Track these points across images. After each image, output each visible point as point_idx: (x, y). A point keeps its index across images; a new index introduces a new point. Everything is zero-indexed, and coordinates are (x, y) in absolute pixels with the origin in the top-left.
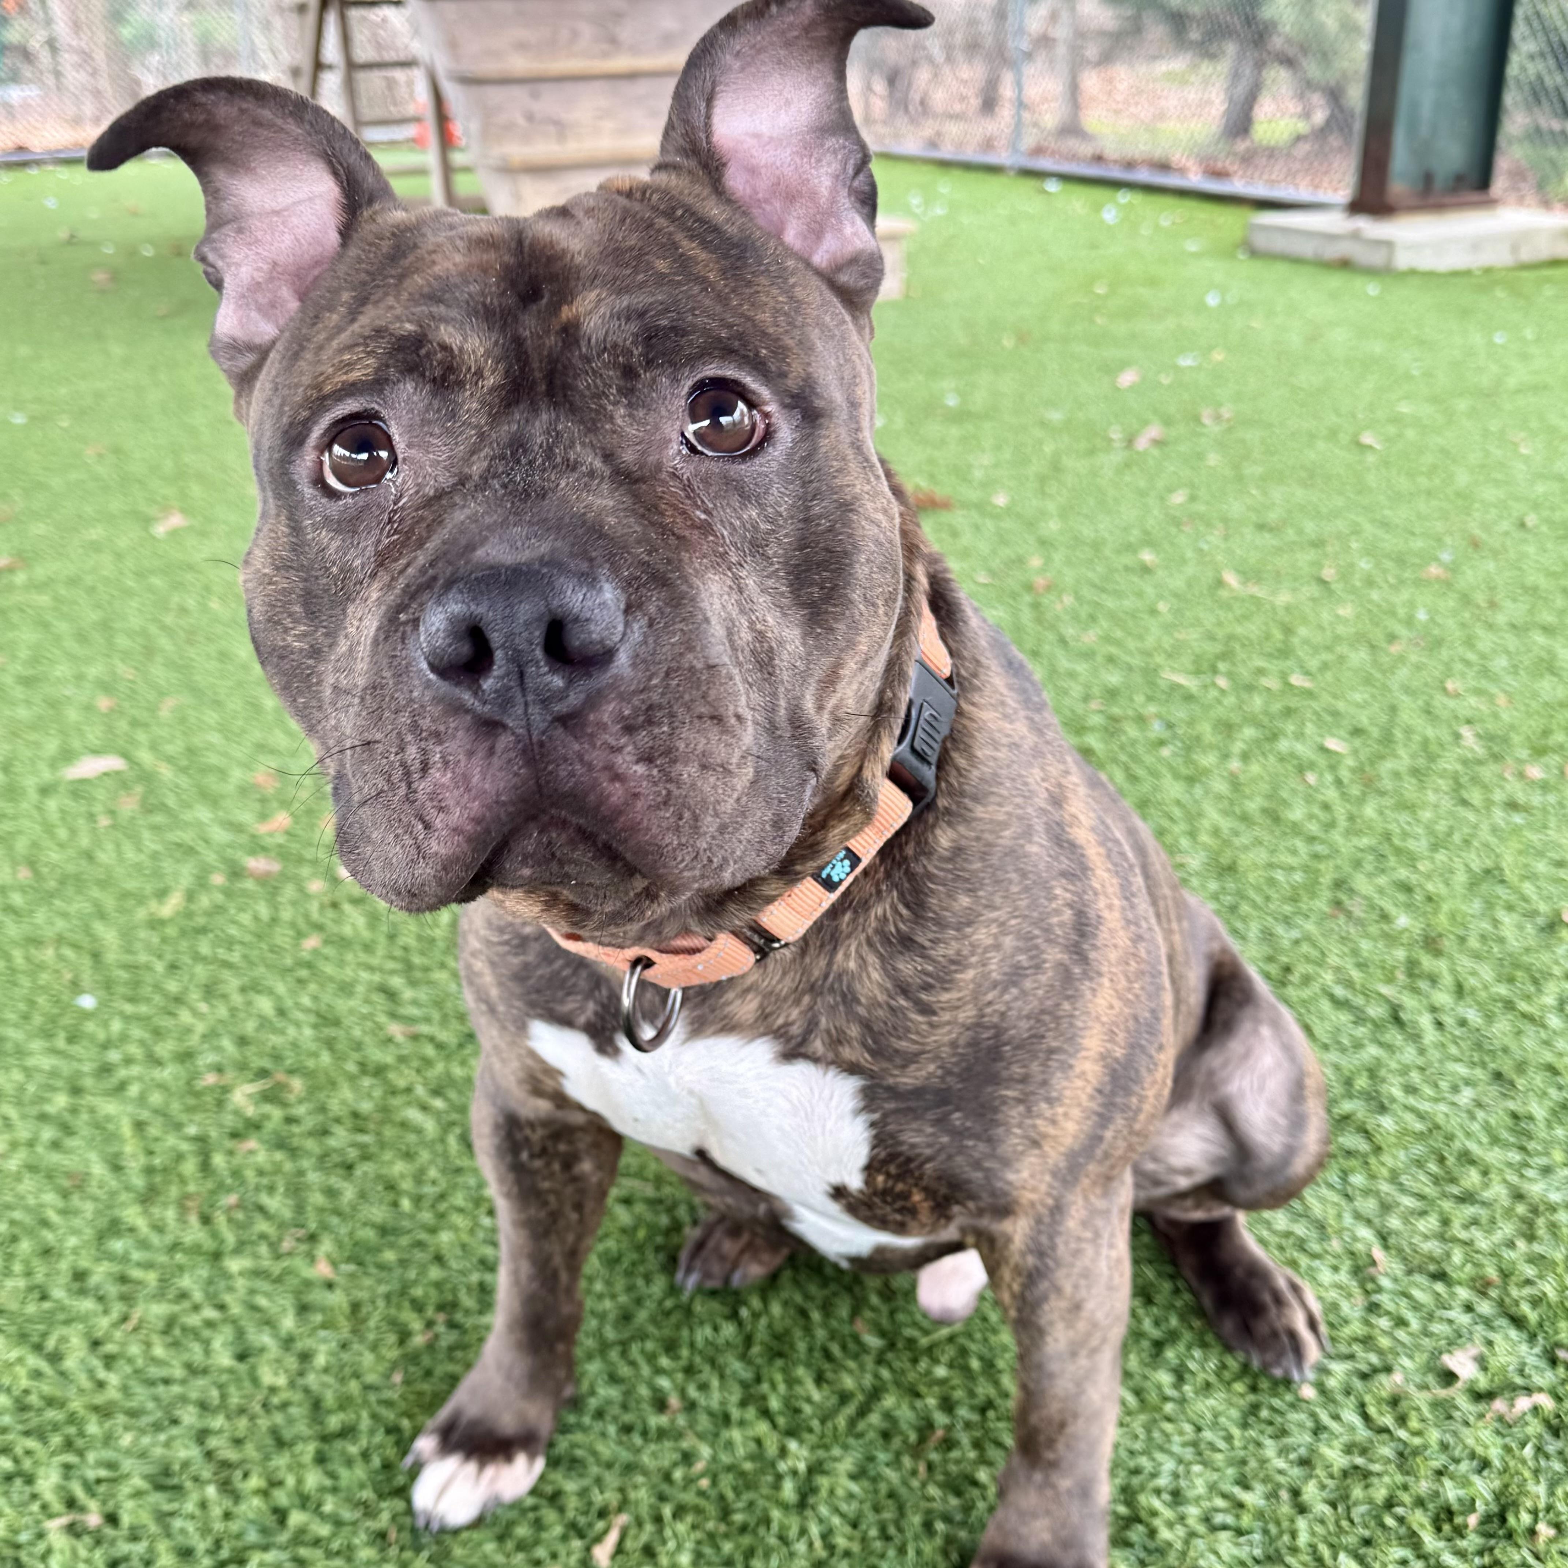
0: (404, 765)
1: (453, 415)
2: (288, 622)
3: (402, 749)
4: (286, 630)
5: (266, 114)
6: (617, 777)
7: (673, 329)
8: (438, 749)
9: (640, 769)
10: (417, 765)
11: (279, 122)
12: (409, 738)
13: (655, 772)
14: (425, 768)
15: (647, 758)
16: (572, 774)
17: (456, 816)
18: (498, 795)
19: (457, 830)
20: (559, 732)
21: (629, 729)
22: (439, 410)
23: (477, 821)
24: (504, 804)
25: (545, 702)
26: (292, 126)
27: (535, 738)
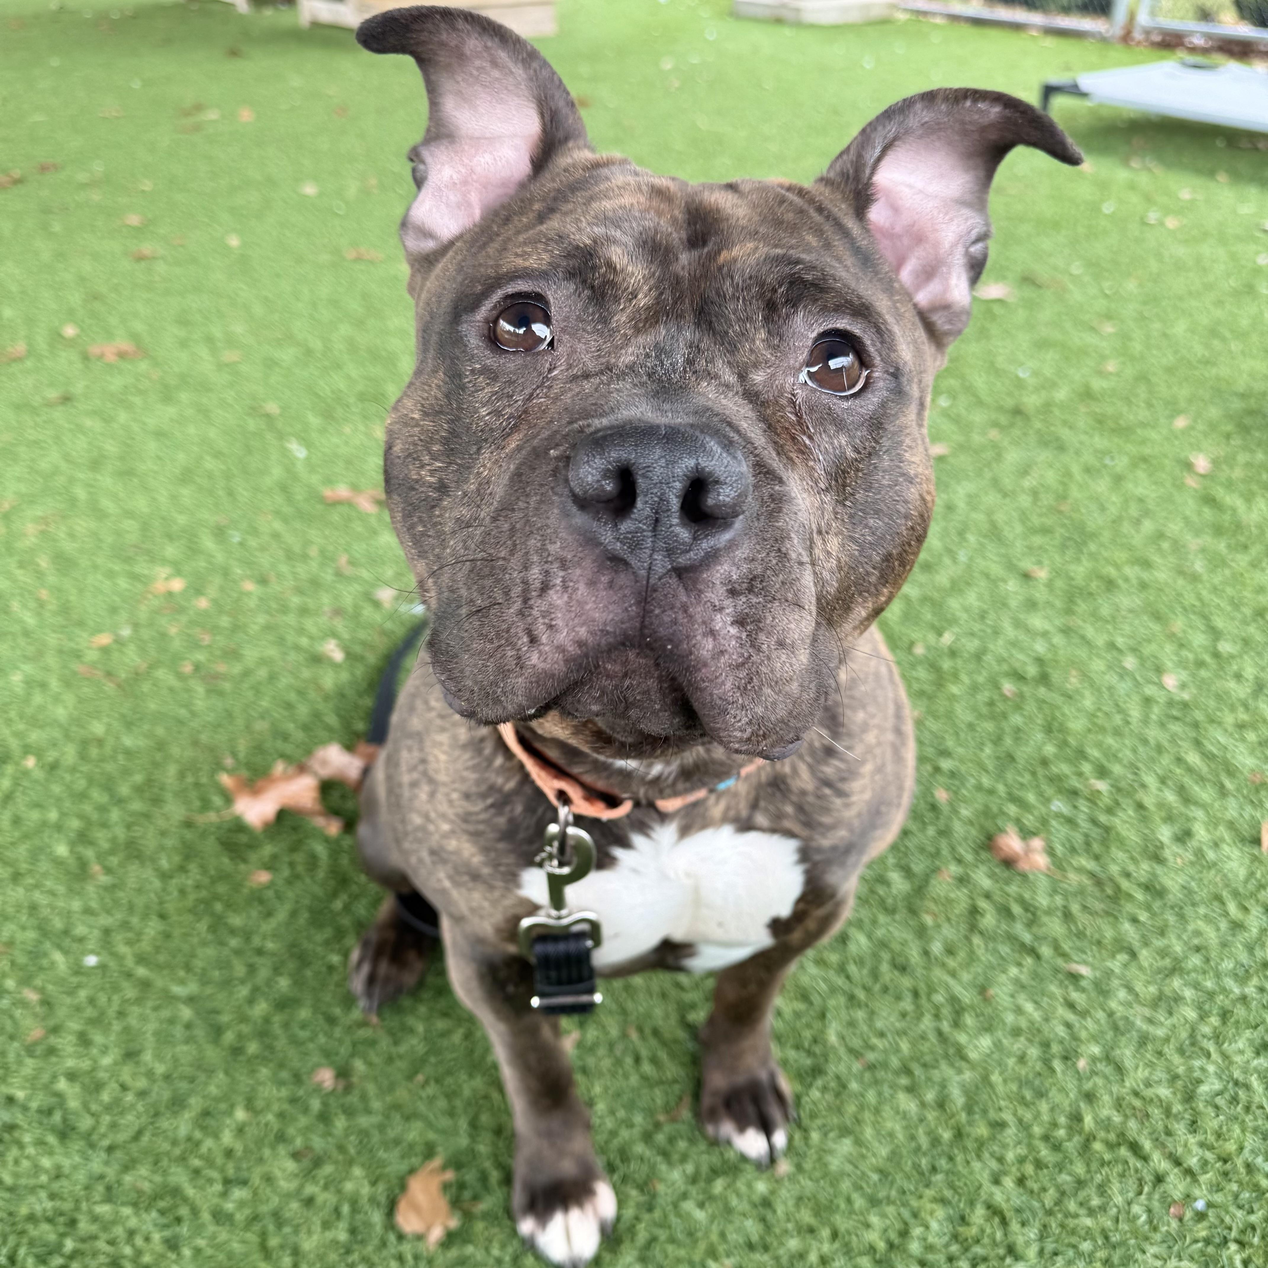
0: (525, 582)
1: (605, 321)
2: (426, 459)
3: (526, 568)
4: (422, 467)
5: (503, 55)
6: (712, 633)
7: (813, 285)
8: (562, 574)
9: (733, 631)
10: (537, 584)
11: (511, 65)
12: (535, 558)
13: (744, 636)
14: (545, 588)
15: (740, 621)
16: (675, 622)
17: (563, 637)
18: (605, 624)
19: (561, 649)
20: (673, 581)
21: (733, 593)
22: (593, 314)
23: (580, 644)
24: (608, 633)
25: (670, 552)
26: (519, 71)
27: (652, 581)
